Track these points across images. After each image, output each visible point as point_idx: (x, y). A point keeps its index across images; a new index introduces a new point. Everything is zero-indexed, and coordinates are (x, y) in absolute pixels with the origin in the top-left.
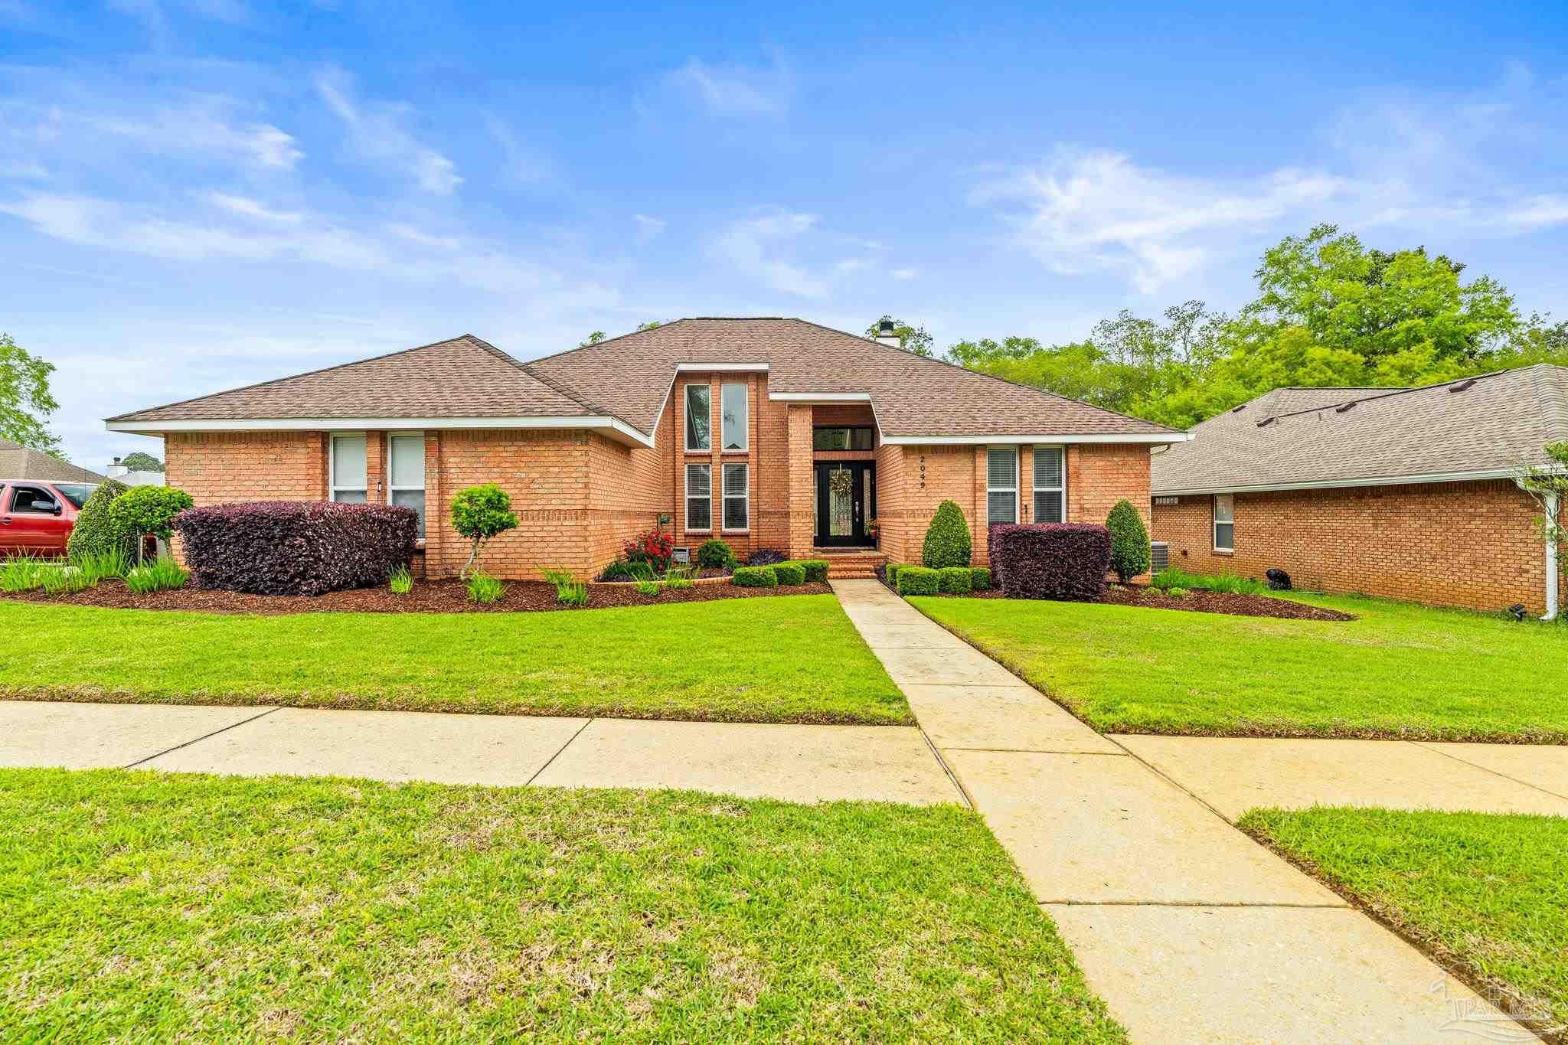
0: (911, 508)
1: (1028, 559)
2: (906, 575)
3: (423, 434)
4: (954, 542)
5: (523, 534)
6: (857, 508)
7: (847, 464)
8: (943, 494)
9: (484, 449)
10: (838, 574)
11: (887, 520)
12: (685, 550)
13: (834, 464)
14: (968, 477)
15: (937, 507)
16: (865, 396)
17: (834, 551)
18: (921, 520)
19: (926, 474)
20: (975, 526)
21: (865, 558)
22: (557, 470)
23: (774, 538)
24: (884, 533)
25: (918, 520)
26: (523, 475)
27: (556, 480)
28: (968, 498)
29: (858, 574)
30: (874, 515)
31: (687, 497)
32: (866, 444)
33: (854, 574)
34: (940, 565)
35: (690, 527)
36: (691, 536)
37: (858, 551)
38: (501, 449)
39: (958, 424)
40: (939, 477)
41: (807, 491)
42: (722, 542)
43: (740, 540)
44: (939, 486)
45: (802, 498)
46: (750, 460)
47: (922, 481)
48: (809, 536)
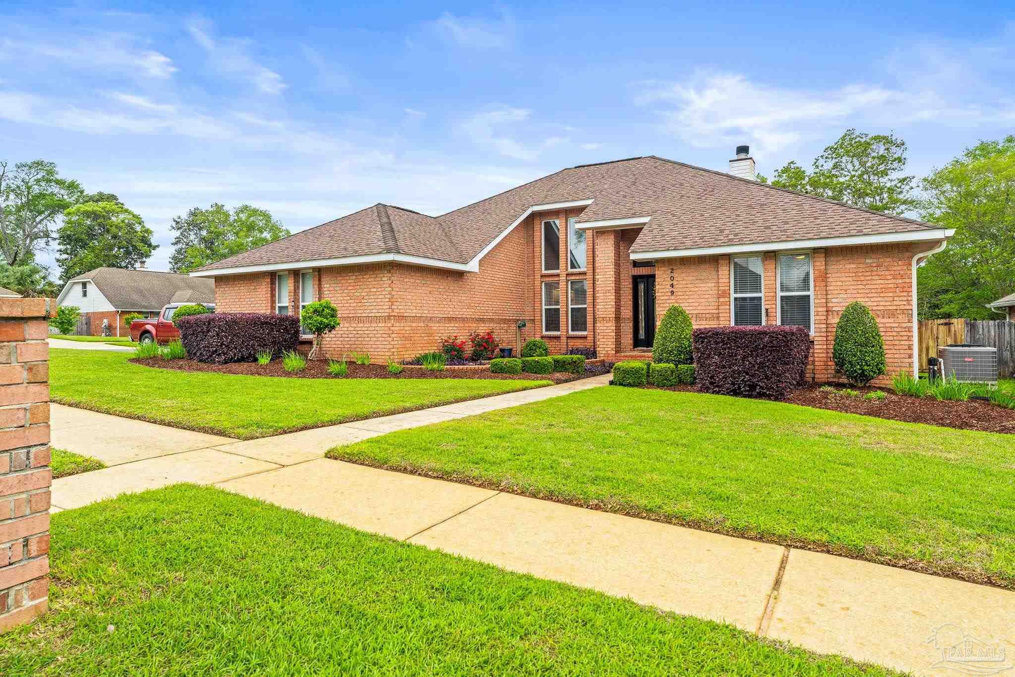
3: (311, 271)
5: (359, 332)
8: (690, 301)
9: (340, 278)
14: (713, 284)
19: (675, 283)
22: (375, 290)
26: (358, 294)
27: (375, 297)
28: (713, 304)
31: (544, 307)
35: (546, 330)
36: (546, 337)
38: (348, 278)
39: (702, 238)
40: (687, 286)
41: (610, 300)
42: (567, 343)
43: (580, 341)
44: (687, 293)
45: (606, 307)
46: (587, 277)
47: (672, 289)
48: (611, 337)
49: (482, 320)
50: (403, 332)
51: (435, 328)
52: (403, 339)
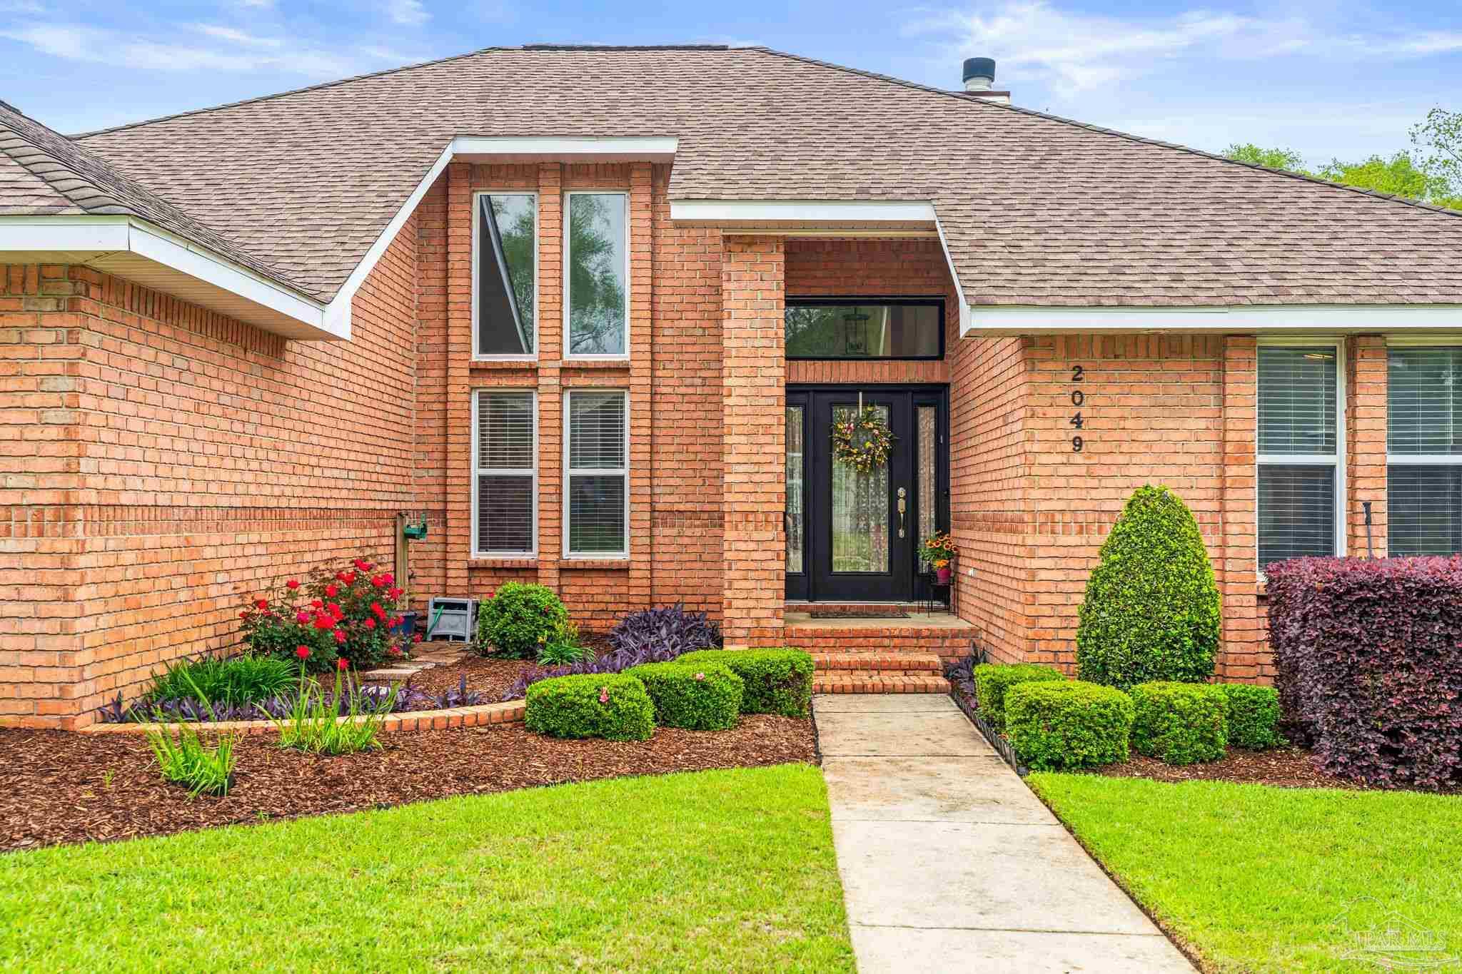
0: (1044, 506)
1: (1408, 668)
2: (1033, 707)
4: (1173, 608)
6: (901, 505)
7: (876, 392)
8: (1134, 471)
10: (847, 680)
11: (978, 535)
12: (464, 606)
13: (846, 393)
14: (1202, 424)
15: (1122, 506)
16: (922, 213)
17: (842, 614)
18: (1073, 540)
19: (1085, 412)
20: (1223, 558)
21: (917, 635)
23: (693, 577)
24: (969, 571)
25: (1063, 540)
28: (1203, 482)
29: (898, 679)
30: (943, 524)
31: (476, 472)
32: (927, 345)
33: (890, 679)
34: (1132, 674)
35: (482, 547)
36: (485, 569)
37: (903, 614)
39: (1178, 278)
40: (1122, 424)
41: (769, 458)
42: (560, 586)
43: (603, 581)
44: (1125, 448)
45: (756, 478)
46: (633, 381)
47: (1076, 433)
48: (773, 576)
49: (325, 516)
50: (117, 574)
51: (209, 552)
52: (115, 604)
